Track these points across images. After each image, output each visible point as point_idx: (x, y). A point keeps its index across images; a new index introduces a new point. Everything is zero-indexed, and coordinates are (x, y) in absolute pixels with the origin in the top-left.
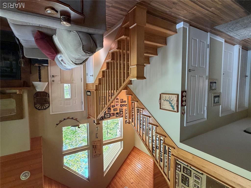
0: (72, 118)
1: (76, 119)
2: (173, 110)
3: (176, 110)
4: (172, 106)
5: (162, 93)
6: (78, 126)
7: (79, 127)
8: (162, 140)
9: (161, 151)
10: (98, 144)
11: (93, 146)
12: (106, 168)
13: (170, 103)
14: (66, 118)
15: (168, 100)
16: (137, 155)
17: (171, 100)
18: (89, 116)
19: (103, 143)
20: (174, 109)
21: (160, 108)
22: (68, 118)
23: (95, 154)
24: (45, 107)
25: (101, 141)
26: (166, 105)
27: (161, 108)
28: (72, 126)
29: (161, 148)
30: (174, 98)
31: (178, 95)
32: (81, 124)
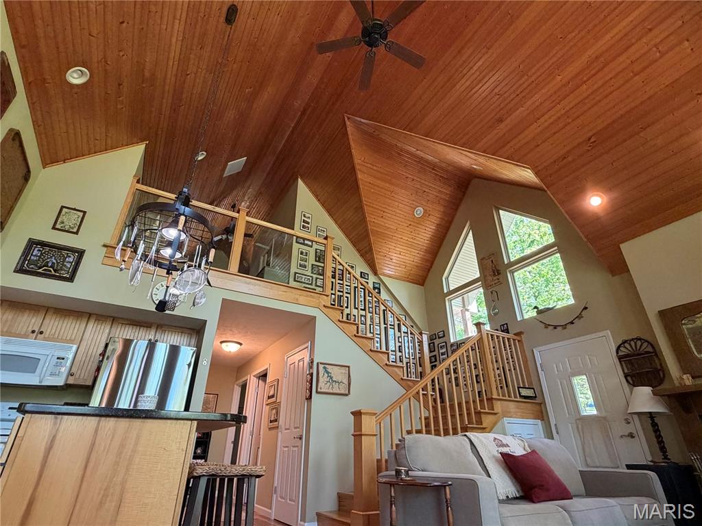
0: (555, 327)
1: (547, 326)
2: (326, 366)
3: (321, 367)
4: (328, 373)
5: (346, 397)
6: (540, 312)
7: (536, 310)
8: (361, 309)
9: (362, 290)
10: (490, 278)
11: (499, 274)
12: (468, 238)
13: (331, 378)
14: (569, 326)
15: (334, 384)
16: (412, 272)
17: (329, 383)
18: (519, 339)
19: (480, 283)
20: (324, 368)
21: (349, 367)
22: (564, 327)
23: (492, 258)
24: (626, 348)
25: (486, 287)
26: (338, 374)
27: (347, 369)
28: (552, 308)
29: (362, 295)
30: (323, 386)
31: (317, 392)
32: (535, 318)
